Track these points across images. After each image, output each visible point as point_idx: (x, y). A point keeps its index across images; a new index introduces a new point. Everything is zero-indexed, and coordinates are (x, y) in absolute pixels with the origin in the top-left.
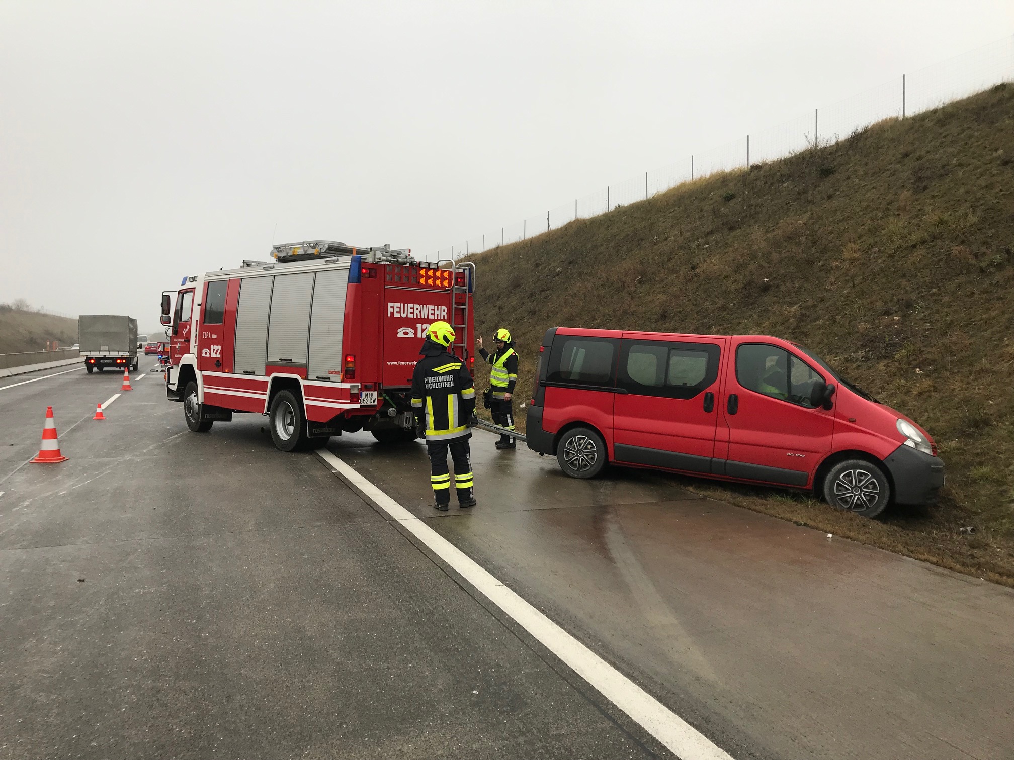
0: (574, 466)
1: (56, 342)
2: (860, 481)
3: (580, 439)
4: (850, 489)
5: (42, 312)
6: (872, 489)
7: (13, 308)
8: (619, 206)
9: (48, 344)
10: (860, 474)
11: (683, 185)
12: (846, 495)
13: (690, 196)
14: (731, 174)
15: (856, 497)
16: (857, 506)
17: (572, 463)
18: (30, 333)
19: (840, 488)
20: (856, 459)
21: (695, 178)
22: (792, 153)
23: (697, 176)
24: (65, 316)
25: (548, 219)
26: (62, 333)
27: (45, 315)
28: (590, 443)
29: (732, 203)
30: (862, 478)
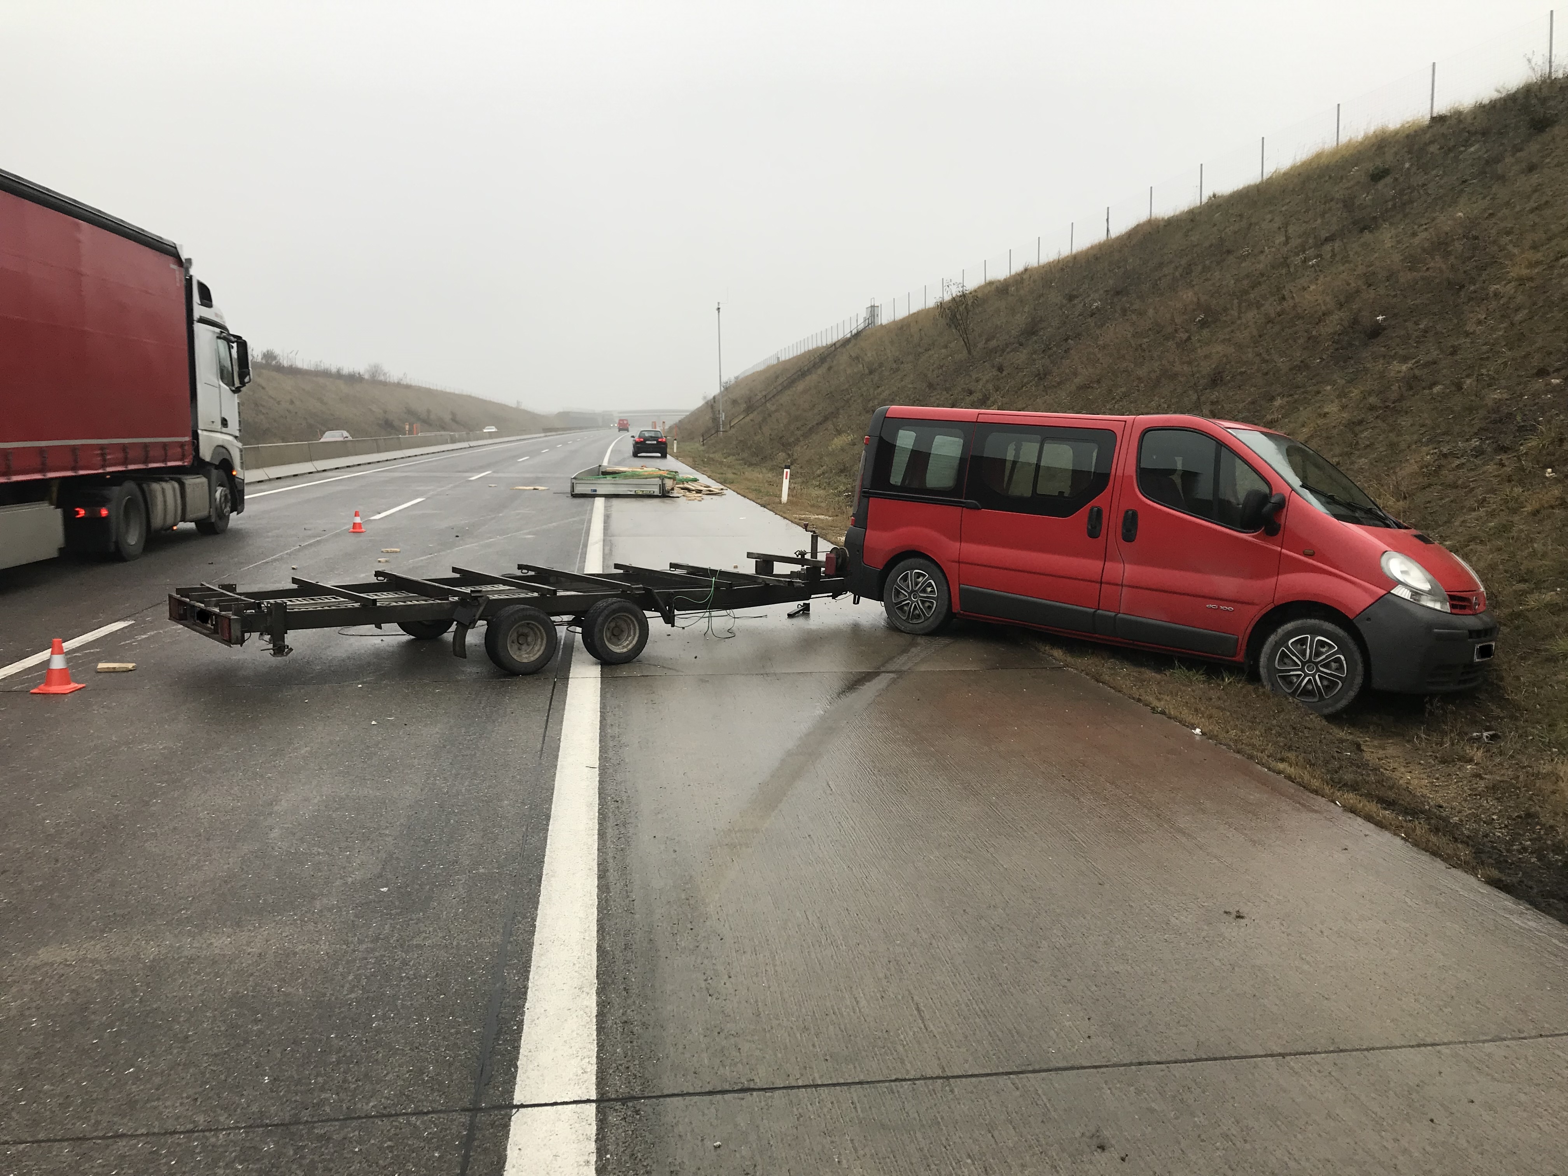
0: (904, 612)
1: (417, 425)
2: (1318, 654)
3: (919, 575)
4: (1299, 663)
5: (404, 382)
6: (1337, 670)
7: (366, 377)
8: (1214, 196)
9: (407, 427)
10: (1322, 644)
11: (1319, 156)
12: (1292, 673)
13: (1320, 177)
14: (1396, 133)
15: (1308, 677)
16: (1306, 692)
17: (901, 609)
18: (385, 412)
19: (1286, 660)
20: (1320, 618)
21: (1340, 144)
22: (1501, 90)
23: (1344, 139)
24: (435, 388)
25: (1107, 220)
26: (429, 411)
27: (408, 387)
28: (930, 585)
29: (1380, 185)
30: (1324, 650)
